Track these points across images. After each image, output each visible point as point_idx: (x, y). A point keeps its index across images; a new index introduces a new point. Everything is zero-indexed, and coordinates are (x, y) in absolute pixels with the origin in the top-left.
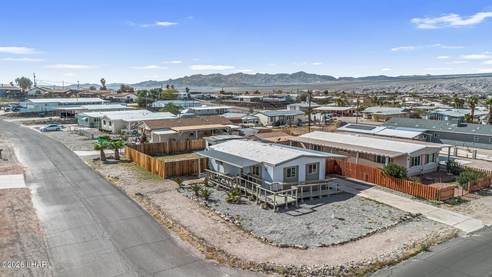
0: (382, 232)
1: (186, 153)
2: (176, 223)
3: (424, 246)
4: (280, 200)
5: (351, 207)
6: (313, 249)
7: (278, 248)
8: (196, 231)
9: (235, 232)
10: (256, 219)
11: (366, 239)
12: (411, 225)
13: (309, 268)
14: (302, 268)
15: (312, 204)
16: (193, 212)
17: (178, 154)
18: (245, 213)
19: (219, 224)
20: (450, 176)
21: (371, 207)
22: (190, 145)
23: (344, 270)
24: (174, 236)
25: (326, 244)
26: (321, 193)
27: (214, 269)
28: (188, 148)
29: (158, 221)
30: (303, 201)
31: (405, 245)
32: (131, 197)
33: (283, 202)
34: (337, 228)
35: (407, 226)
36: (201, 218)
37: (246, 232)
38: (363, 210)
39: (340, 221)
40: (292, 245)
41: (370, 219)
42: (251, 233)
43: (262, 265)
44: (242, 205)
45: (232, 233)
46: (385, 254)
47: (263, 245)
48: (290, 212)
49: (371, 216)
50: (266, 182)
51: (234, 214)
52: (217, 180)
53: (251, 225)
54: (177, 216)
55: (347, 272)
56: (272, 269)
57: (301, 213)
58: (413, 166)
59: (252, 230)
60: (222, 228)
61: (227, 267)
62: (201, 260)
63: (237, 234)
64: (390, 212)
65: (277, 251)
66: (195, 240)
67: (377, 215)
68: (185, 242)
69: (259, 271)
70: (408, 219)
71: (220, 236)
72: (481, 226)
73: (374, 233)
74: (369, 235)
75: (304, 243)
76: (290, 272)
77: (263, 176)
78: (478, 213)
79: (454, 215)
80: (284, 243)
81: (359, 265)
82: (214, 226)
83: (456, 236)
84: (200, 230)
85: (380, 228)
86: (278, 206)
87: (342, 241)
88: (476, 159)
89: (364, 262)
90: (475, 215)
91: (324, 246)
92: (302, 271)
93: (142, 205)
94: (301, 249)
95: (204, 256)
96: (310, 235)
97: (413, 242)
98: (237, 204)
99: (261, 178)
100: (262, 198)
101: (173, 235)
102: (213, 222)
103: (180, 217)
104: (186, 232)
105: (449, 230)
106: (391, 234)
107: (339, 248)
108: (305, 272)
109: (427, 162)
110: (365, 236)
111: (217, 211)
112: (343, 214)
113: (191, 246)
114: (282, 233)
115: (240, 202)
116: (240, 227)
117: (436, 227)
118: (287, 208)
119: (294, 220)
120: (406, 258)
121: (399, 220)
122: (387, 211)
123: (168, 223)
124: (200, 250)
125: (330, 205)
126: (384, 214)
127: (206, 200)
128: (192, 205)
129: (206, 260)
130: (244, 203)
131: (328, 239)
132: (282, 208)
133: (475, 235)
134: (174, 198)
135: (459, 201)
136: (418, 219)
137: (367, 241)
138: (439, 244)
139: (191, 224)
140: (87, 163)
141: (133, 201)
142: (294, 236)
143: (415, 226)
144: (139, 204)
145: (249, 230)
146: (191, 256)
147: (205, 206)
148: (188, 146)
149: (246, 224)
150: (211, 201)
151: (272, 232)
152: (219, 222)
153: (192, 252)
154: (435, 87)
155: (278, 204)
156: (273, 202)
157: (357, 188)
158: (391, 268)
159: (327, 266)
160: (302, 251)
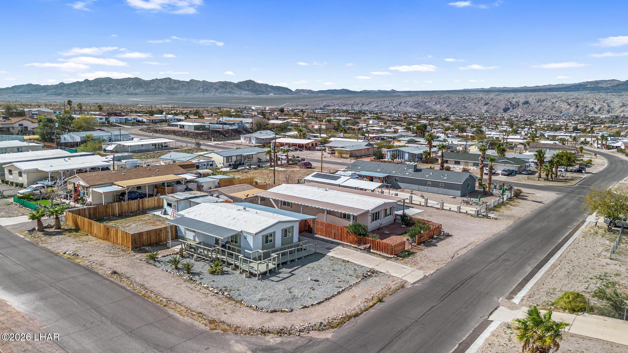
0: (349, 289)
1: (140, 214)
2: (169, 301)
3: (380, 298)
4: (263, 268)
5: (323, 268)
6: (297, 311)
7: (268, 314)
8: (191, 306)
9: (228, 303)
10: (242, 289)
11: (337, 297)
12: (371, 280)
13: (297, 327)
14: (291, 328)
15: (289, 268)
16: (181, 288)
17: (129, 216)
18: (231, 284)
19: (210, 298)
20: (404, 228)
21: (340, 266)
22: (142, 204)
23: (323, 325)
24: (173, 314)
25: (307, 305)
26: (296, 256)
27: (221, 338)
28: (140, 208)
29: (150, 300)
30: (281, 266)
31: (366, 299)
32: (106, 277)
33: (265, 270)
34: (314, 290)
35: (368, 282)
36: (191, 293)
37: (237, 302)
38: (334, 270)
39: (315, 282)
40: (280, 310)
41: (339, 278)
42: (242, 303)
43: (260, 330)
44: (226, 276)
45: (225, 304)
46: (351, 308)
47: (255, 312)
48: (272, 278)
49: (340, 275)
50: (246, 251)
51: (220, 286)
52: (193, 250)
53: (240, 295)
54: (167, 293)
55: (325, 326)
56: (268, 332)
57: (282, 279)
58: (373, 221)
59: (242, 300)
60: (214, 300)
61: (231, 335)
62: (205, 332)
63: (230, 305)
64: (355, 270)
65: (268, 316)
66: (195, 315)
67: (344, 273)
68: (186, 318)
69: (258, 334)
70: (369, 275)
71: (215, 309)
72: (422, 276)
73: (343, 291)
74: (339, 293)
75: (289, 306)
76: (283, 332)
77: (242, 245)
78: (422, 264)
79: (403, 268)
80: (272, 309)
81: (333, 319)
82: (206, 299)
83: (403, 287)
84: (195, 305)
85: (347, 286)
86: (260, 274)
87: (319, 301)
88: (427, 206)
89: (336, 317)
90: (418, 266)
91: (305, 307)
92: (292, 330)
93: (124, 285)
94: (287, 312)
95: (208, 328)
96: (293, 299)
97: (372, 295)
98: (221, 275)
99: (240, 247)
100: (244, 267)
101: (171, 312)
102: (204, 296)
103: (169, 294)
104: (183, 308)
105: (398, 282)
106: (356, 291)
107: (317, 307)
108: (294, 331)
109: (386, 215)
110: (336, 295)
111: (204, 284)
112: (317, 276)
113: (193, 320)
114: (269, 300)
115: (223, 273)
116: (230, 298)
117: (389, 280)
118: (268, 274)
119: (277, 286)
120: (367, 310)
121: (362, 277)
122: (352, 269)
123: (161, 301)
124: (203, 324)
125: (305, 268)
126: (351, 272)
127: (189, 273)
128: (176, 281)
129: (211, 331)
130: (227, 273)
131: (308, 301)
132: (264, 276)
133: (416, 285)
134: (153, 274)
135: (408, 254)
136: (376, 275)
137: (338, 298)
138: (390, 295)
139: (184, 300)
140: (23, 237)
141: (112, 282)
142: (280, 301)
143: (374, 281)
144: (120, 283)
145: (240, 300)
146: (197, 329)
147: (189, 281)
148: (141, 205)
149: (234, 294)
150: (194, 274)
151: (260, 300)
152: (209, 295)
153: (196, 326)
154: (400, 104)
155: (260, 272)
156: (256, 271)
157: (327, 247)
158: (356, 319)
159: (310, 323)
160: (288, 314)
